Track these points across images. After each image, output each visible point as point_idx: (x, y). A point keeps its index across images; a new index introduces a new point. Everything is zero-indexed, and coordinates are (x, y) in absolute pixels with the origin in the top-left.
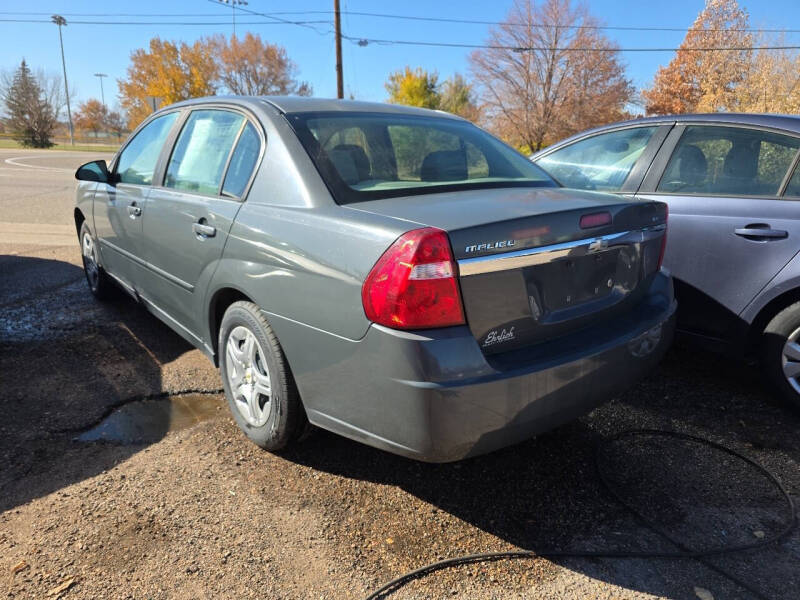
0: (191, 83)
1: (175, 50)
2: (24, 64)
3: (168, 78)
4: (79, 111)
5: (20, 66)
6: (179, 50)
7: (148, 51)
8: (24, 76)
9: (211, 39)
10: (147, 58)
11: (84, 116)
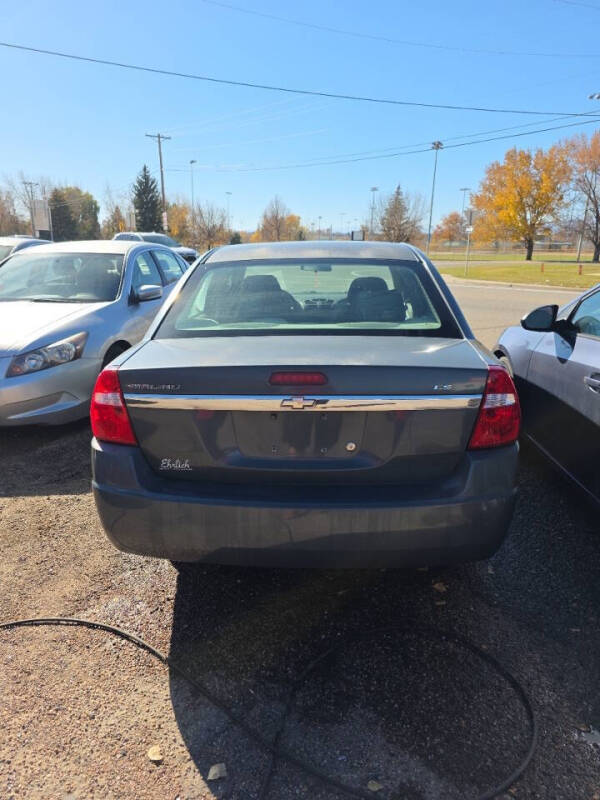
0: (539, 189)
1: (529, 157)
2: (399, 188)
3: (515, 186)
4: (440, 223)
5: (396, 190)
6: (533, 157)
7: (502, 162)
8: (397, 199)
9: (570, 140)
10: (500, 169)
11: (444, 227)
